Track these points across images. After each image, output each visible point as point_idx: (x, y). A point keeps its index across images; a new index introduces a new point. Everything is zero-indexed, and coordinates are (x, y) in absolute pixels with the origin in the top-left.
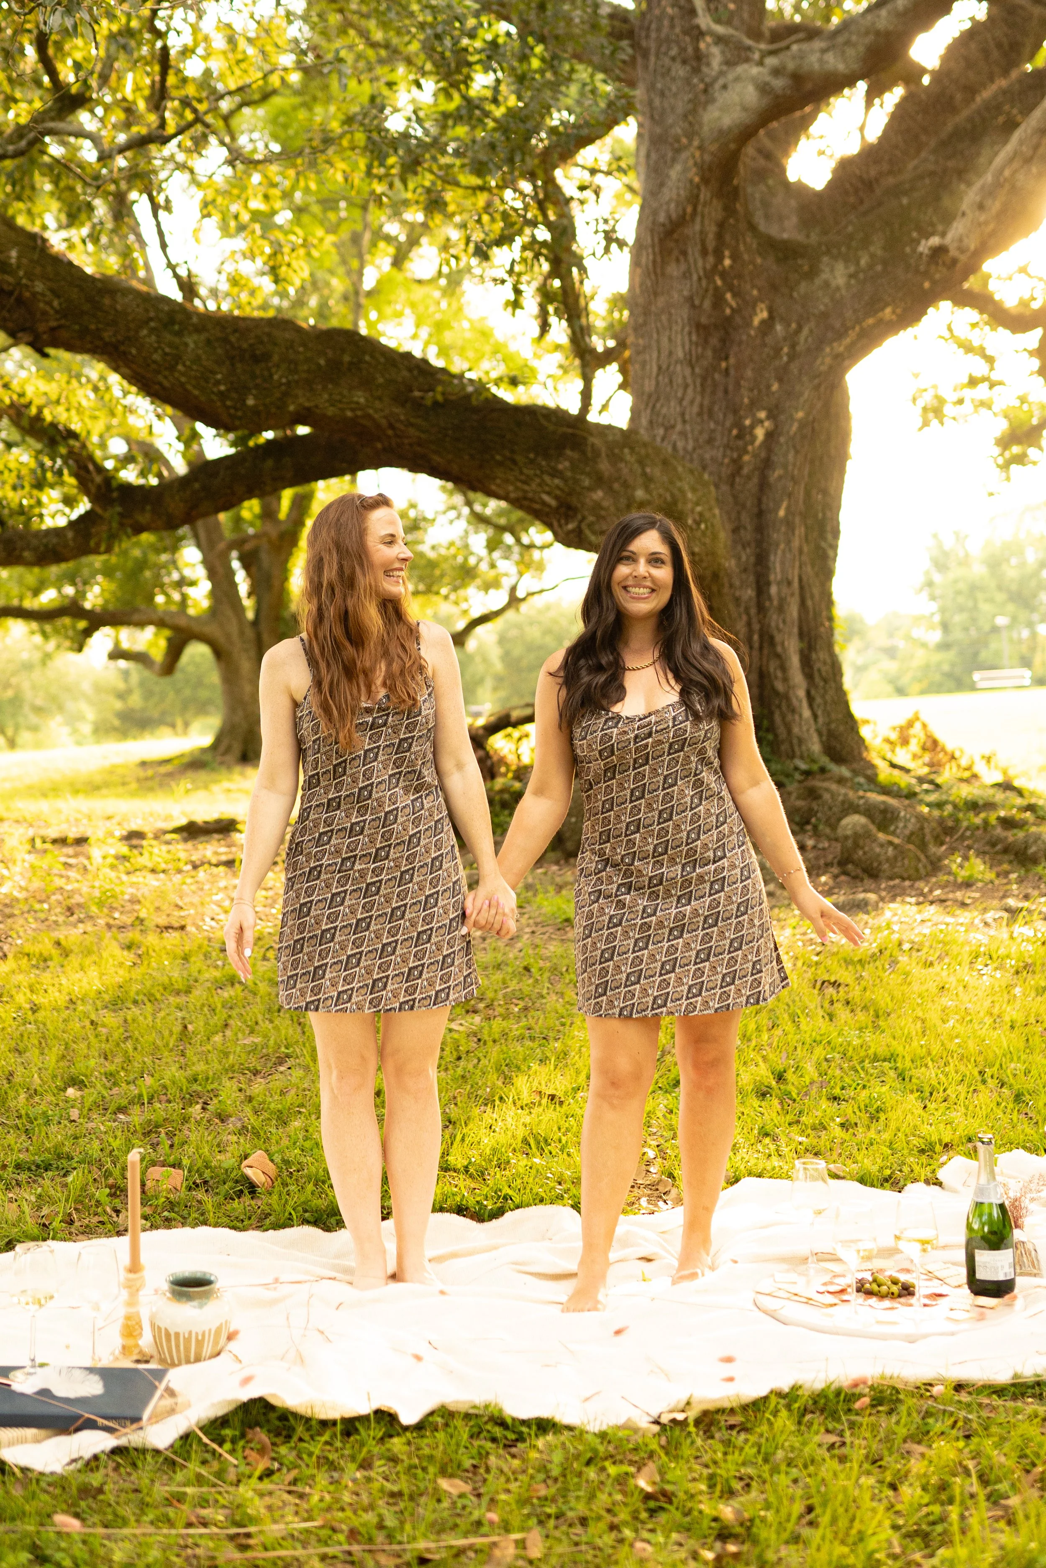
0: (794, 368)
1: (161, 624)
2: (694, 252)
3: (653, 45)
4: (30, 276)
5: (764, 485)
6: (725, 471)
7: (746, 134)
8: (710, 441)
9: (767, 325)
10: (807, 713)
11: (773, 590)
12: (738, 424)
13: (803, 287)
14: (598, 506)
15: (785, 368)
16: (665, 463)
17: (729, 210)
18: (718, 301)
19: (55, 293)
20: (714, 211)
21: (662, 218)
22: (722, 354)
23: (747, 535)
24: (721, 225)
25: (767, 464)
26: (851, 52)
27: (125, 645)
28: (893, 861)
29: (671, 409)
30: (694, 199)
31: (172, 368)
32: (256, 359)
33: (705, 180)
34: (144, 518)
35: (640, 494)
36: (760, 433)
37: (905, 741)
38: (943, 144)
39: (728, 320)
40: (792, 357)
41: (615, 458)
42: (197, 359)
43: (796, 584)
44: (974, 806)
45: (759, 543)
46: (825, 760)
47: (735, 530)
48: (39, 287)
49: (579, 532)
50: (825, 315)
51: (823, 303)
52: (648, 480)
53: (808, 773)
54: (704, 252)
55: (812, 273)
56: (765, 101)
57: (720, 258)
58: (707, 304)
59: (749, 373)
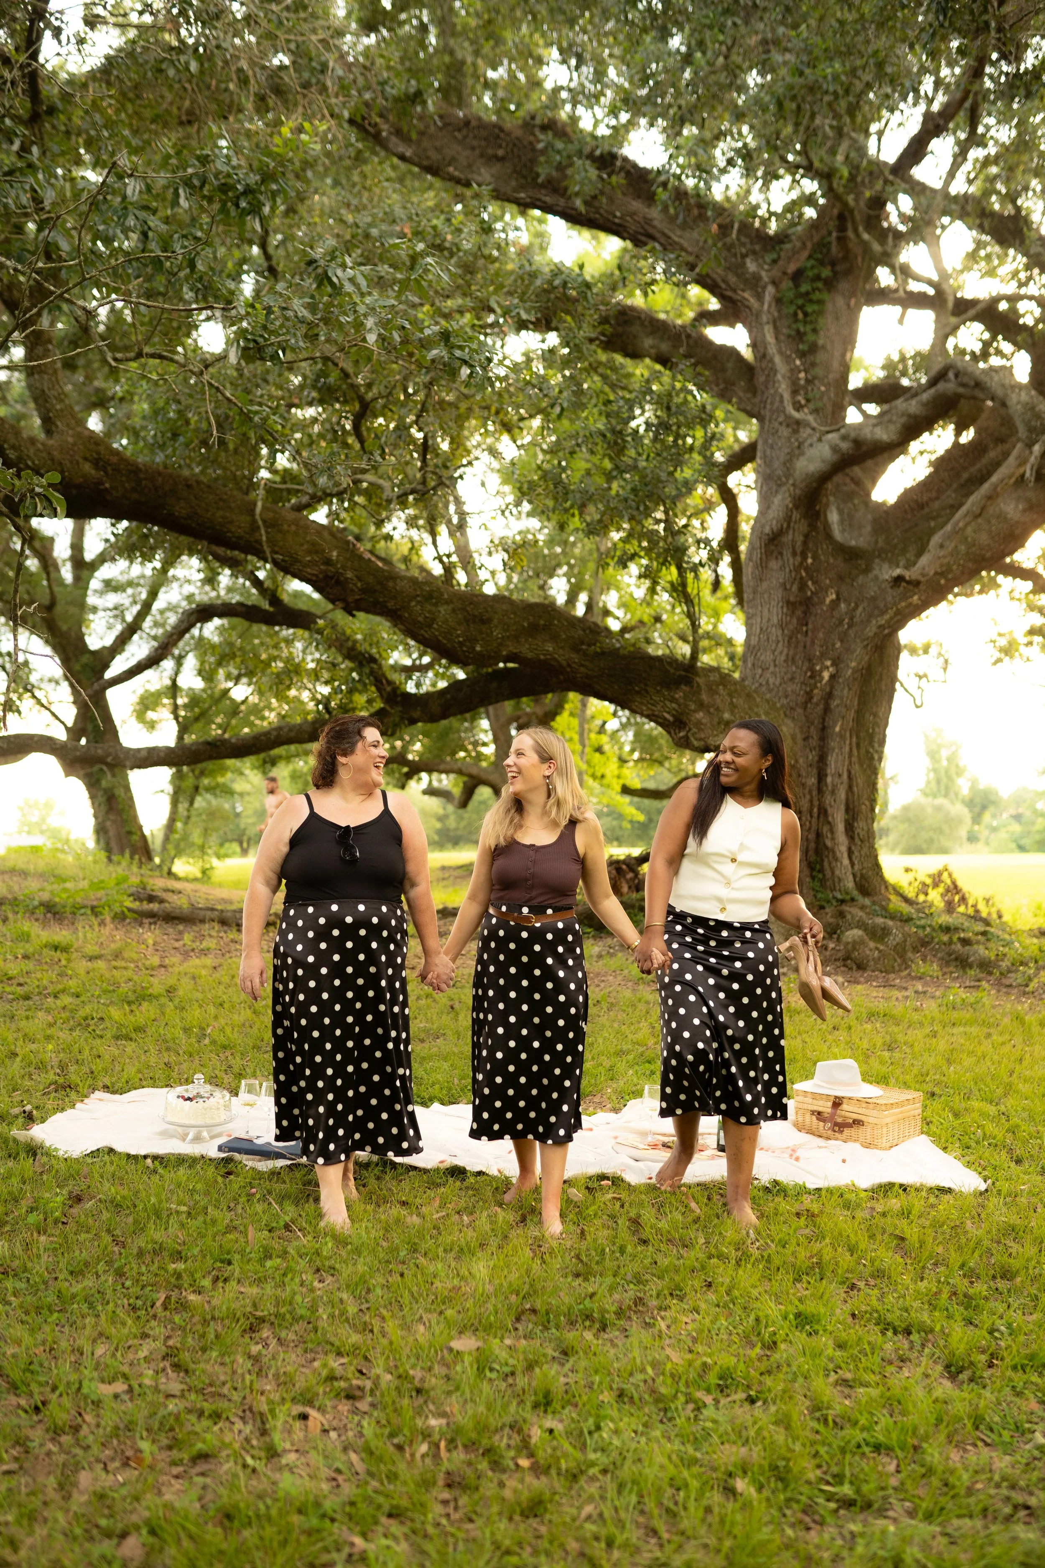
0: (851, 633)
1: (460, 772)
2: (787, 553)
3: (768, 414)
4: (344, 567)
5: (827, 710)
6: (801, 700)
7: (825, 477)
8: (792, 679)
9: (835, 603)
10: (846, 861)
11: (829, 780)
12: (812, 669)
13: (861, 579)
14: (699, 723)
15: (846, 633)
16: (748, 695)
17: (812, 526)
18: (803, 586)
19: (359, 579)
20: (802, 527)
21: (767, 530)
22: (803, 622)
23: (814, 742)
24: (806, 536)
25: (829, 696)
26: (892, 428)
27: (435, 784)
28: (877, 961)
29: (766, 657)
30: (788, 519)
31: (430, 626)
32: (483, 622)
33: (796, 507)
34: (416, 714)
35: (727, 716)
36: (826, 675)
37: (936, 885)
38: (962, 486)
39: (809, 599)
40: (850, 626)
41: (712, 691)
42: (446, 621)
43: (845, 776)
44: (947, 929)
45: (822, 748)
46: (855, 893)
47: (806, 739)
48: (349, 574)
49: (686, 738)
50: (874, 599)
51: (872, 590)
52: (733, 707)
53: (842, 902)
54: (794, 554)
55: (867, 570)
56: (835, 458)
57: (804, 558)
58: (795, 588)
59: (821, 635)
